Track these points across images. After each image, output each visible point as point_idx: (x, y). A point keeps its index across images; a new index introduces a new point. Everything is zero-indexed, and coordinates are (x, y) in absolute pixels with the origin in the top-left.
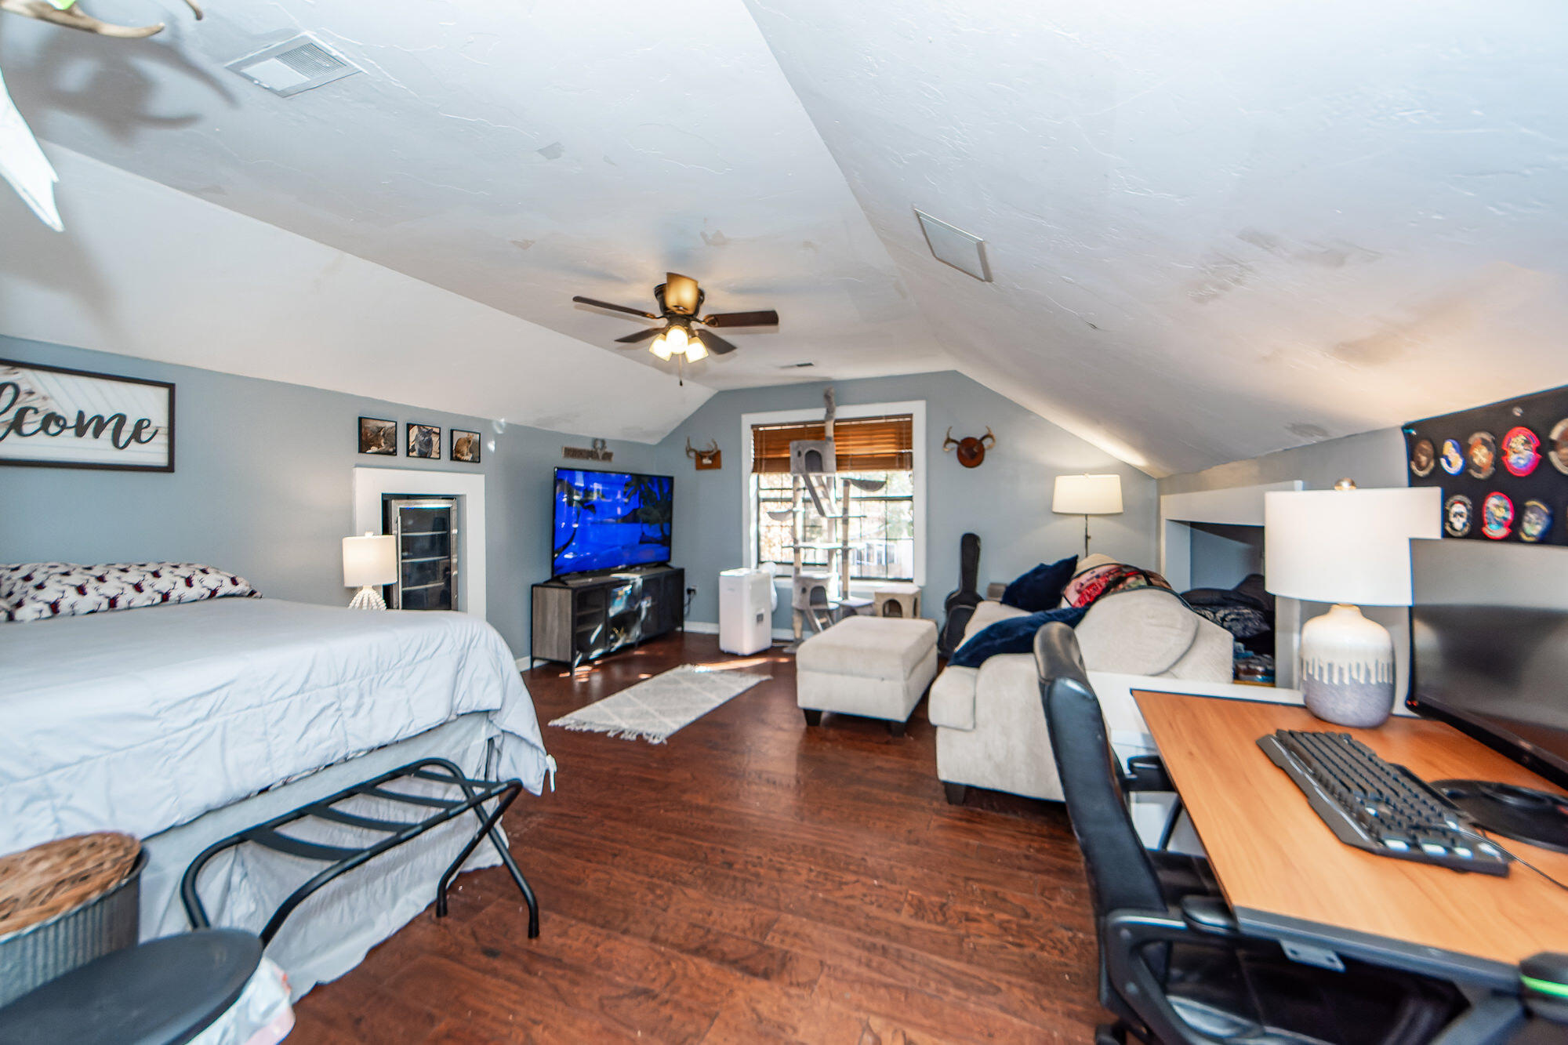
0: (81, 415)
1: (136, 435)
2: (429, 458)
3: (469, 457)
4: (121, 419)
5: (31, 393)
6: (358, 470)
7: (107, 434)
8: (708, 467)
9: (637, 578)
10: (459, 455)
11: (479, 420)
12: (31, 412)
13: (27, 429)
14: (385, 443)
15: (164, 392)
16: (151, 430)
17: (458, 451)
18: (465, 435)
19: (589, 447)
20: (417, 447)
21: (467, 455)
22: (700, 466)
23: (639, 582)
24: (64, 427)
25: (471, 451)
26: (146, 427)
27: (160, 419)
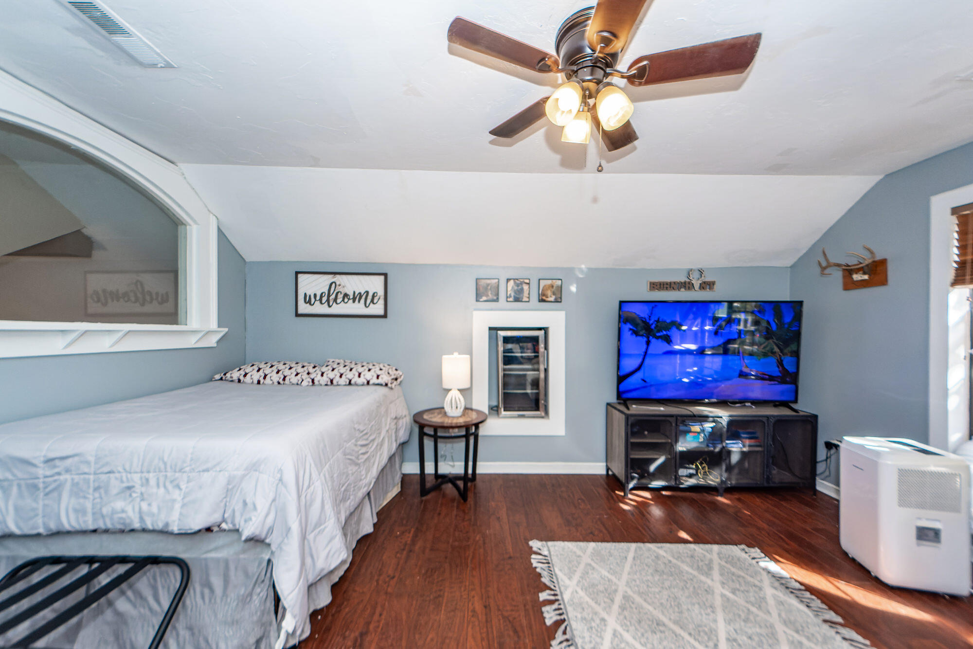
0: (354, 292)
1: (372, 301)
2: (522, 301)
3: (552, 299)
4: (367, 292)
5: (340, 285)
6: (475, 313)
7: (362, 301)
8: (863, 284)
9: (724, 415)
10: (544, 298)
11: (562, 269)
12: (339, 293)
13: (339, 301)
14: (491, 294)
15: (382, 278)
16: (377, 297)
17: (543, 295)
18: (549, 282)
19: (683, 279)
20: (513, 294)
21: (551, 297)
22: (849, 285)
23: (724, 421)
24: (349, 299)
25: (554, 294)
26: (376, 296)
27: (381, 292)
